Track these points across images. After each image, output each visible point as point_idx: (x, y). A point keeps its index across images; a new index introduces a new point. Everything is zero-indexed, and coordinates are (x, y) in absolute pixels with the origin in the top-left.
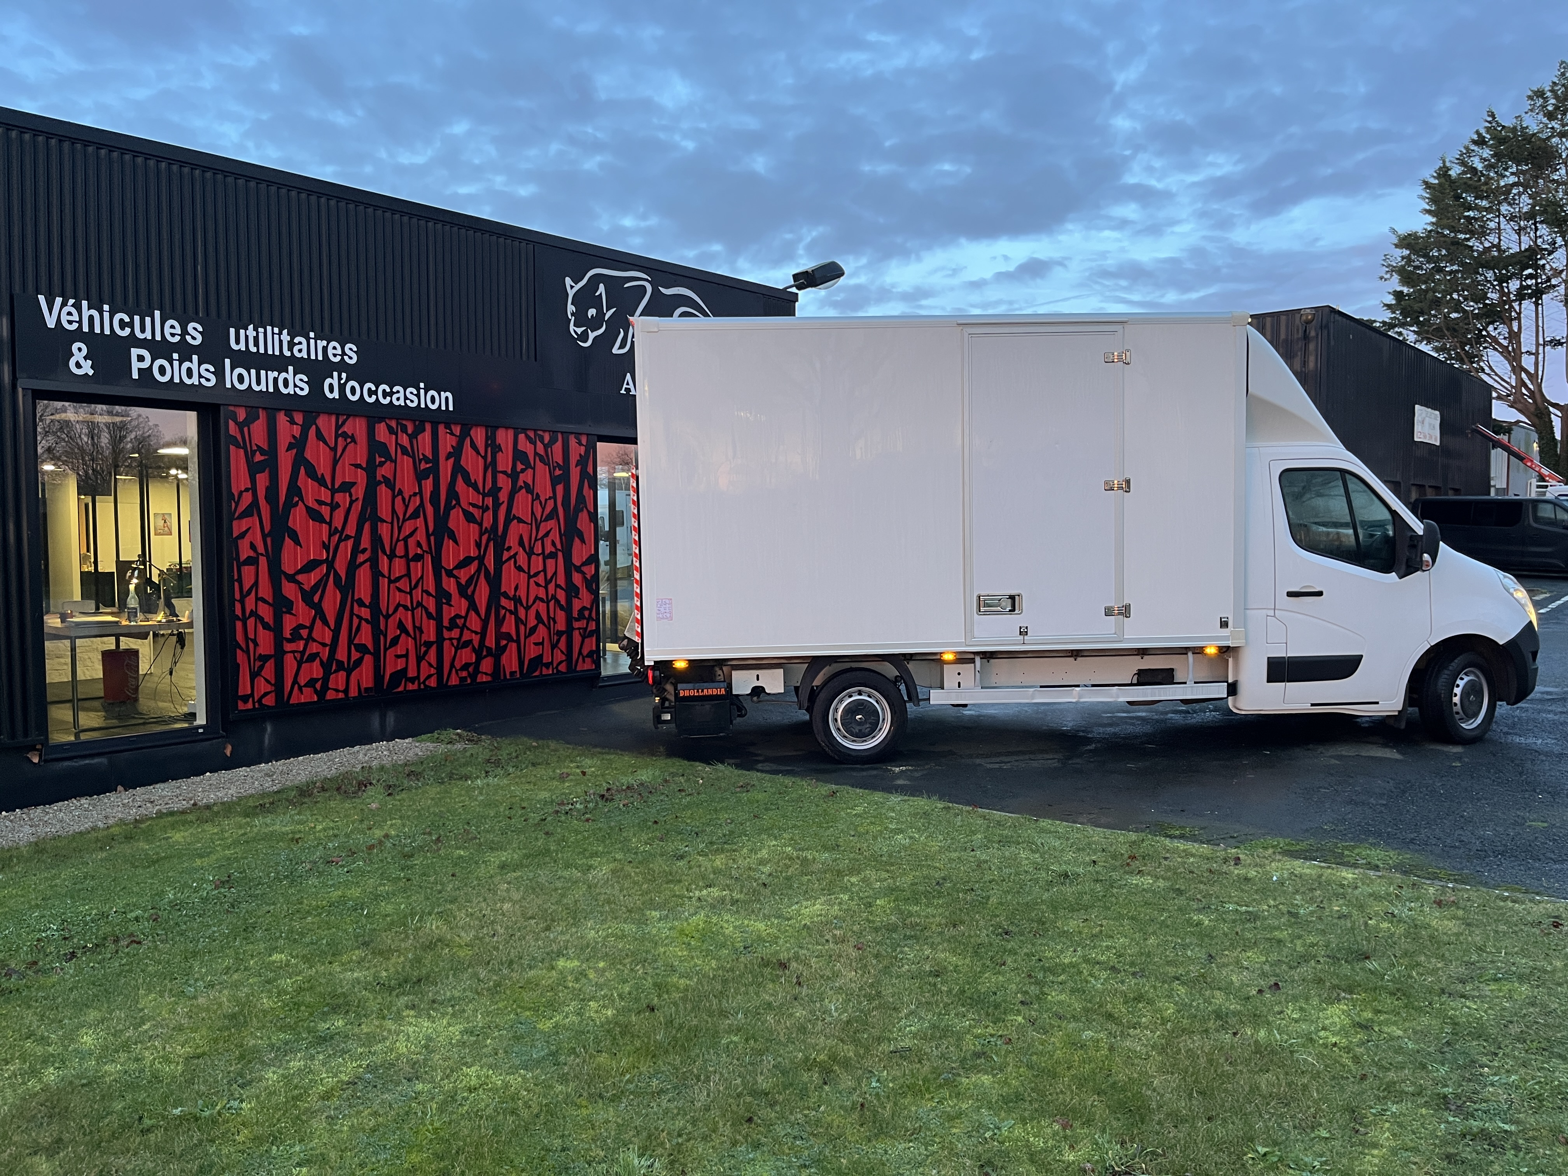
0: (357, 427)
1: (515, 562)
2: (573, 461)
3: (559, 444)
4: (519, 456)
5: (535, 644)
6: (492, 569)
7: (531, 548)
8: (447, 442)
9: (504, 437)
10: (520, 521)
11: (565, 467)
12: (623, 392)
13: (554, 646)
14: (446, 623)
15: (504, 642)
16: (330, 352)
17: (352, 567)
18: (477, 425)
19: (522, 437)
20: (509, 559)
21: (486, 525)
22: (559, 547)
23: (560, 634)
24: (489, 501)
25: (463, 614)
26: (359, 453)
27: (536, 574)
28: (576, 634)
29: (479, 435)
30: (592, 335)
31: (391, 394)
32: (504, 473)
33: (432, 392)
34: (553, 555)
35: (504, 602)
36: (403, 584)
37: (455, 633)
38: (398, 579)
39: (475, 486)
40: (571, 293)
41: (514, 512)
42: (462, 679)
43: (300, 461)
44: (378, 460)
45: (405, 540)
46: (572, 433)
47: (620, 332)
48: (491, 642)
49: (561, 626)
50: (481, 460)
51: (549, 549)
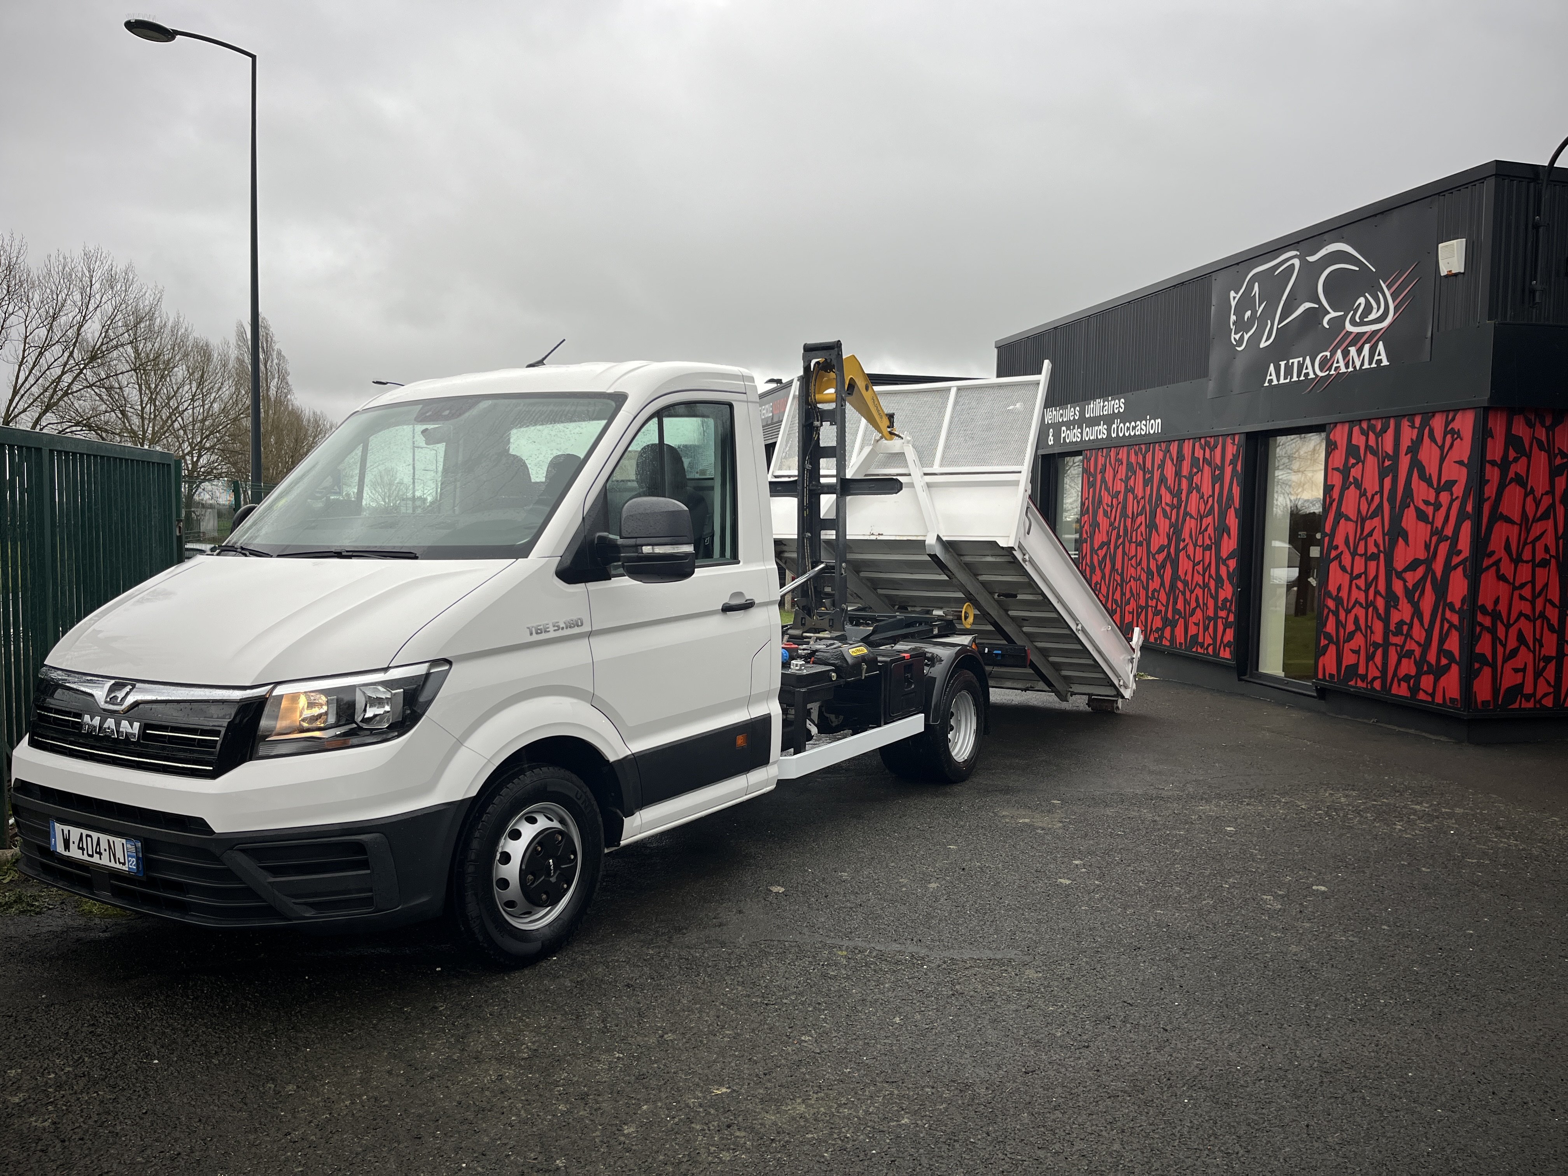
0: (1123, 454)
1: (1186, 552)
2: (1227, 461)
3: (1219, 447)
4: (1195, 461)
5: (1195, 624)
6: (1173, 556)
7: (1196, 540)
8: (1159, 455)
9: (1187, 447)
10: (1191, 517)
11: (1222, 468)
12: (1266, 384)
13: (1206, 628)
14: (1150, 595)
15: (1177, 617)
16: (1115, 406)
17: (1116, 547)
18: (1174, 441)
19: (1197, 444)
20: (1183, 549)
21: (1173, 520)
22: (1213, 541)
23: (1210, 619)
24: (1175, 502)
25: (1158, 589)
26: (1122, 471)
27: (1199, 563)
28: (1220, 621)
29: (1174, 448)
30: (1246, 337)
31: (1134, 428)
32: (1185, 477)
33: (1152, 421)
34: (1209, 548)
35: (1180, 585)
36: (1133, 562)
37: (1152, 603)
38: (1132, 557)
39: (1168, 489)
40: (1233, 304)
41: (1188, 509)
42: (1156, 639)
43: (1103, 480)
44: (1130, 474)
45: (1137, 530)
46: (1228, 435)
47: (1267, 324)
48: (1170, 615)
49: (1211, 613)
50: (1174, 468)
51: (1208, 542)
